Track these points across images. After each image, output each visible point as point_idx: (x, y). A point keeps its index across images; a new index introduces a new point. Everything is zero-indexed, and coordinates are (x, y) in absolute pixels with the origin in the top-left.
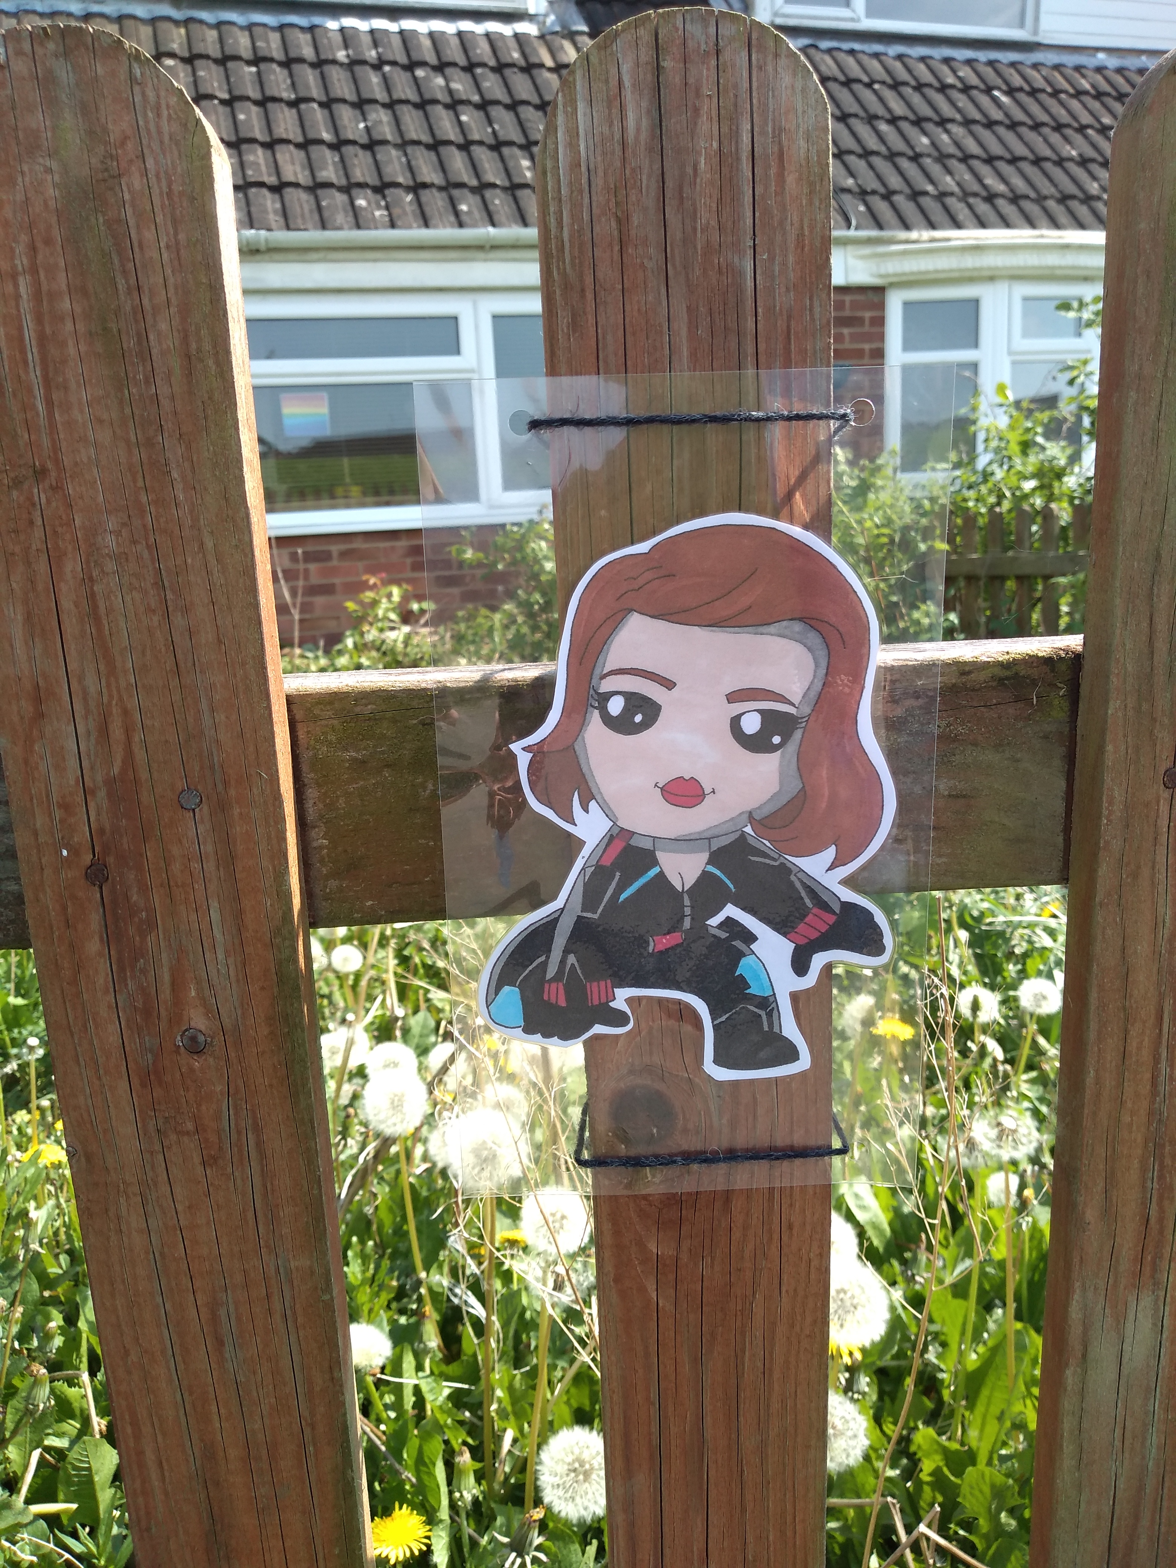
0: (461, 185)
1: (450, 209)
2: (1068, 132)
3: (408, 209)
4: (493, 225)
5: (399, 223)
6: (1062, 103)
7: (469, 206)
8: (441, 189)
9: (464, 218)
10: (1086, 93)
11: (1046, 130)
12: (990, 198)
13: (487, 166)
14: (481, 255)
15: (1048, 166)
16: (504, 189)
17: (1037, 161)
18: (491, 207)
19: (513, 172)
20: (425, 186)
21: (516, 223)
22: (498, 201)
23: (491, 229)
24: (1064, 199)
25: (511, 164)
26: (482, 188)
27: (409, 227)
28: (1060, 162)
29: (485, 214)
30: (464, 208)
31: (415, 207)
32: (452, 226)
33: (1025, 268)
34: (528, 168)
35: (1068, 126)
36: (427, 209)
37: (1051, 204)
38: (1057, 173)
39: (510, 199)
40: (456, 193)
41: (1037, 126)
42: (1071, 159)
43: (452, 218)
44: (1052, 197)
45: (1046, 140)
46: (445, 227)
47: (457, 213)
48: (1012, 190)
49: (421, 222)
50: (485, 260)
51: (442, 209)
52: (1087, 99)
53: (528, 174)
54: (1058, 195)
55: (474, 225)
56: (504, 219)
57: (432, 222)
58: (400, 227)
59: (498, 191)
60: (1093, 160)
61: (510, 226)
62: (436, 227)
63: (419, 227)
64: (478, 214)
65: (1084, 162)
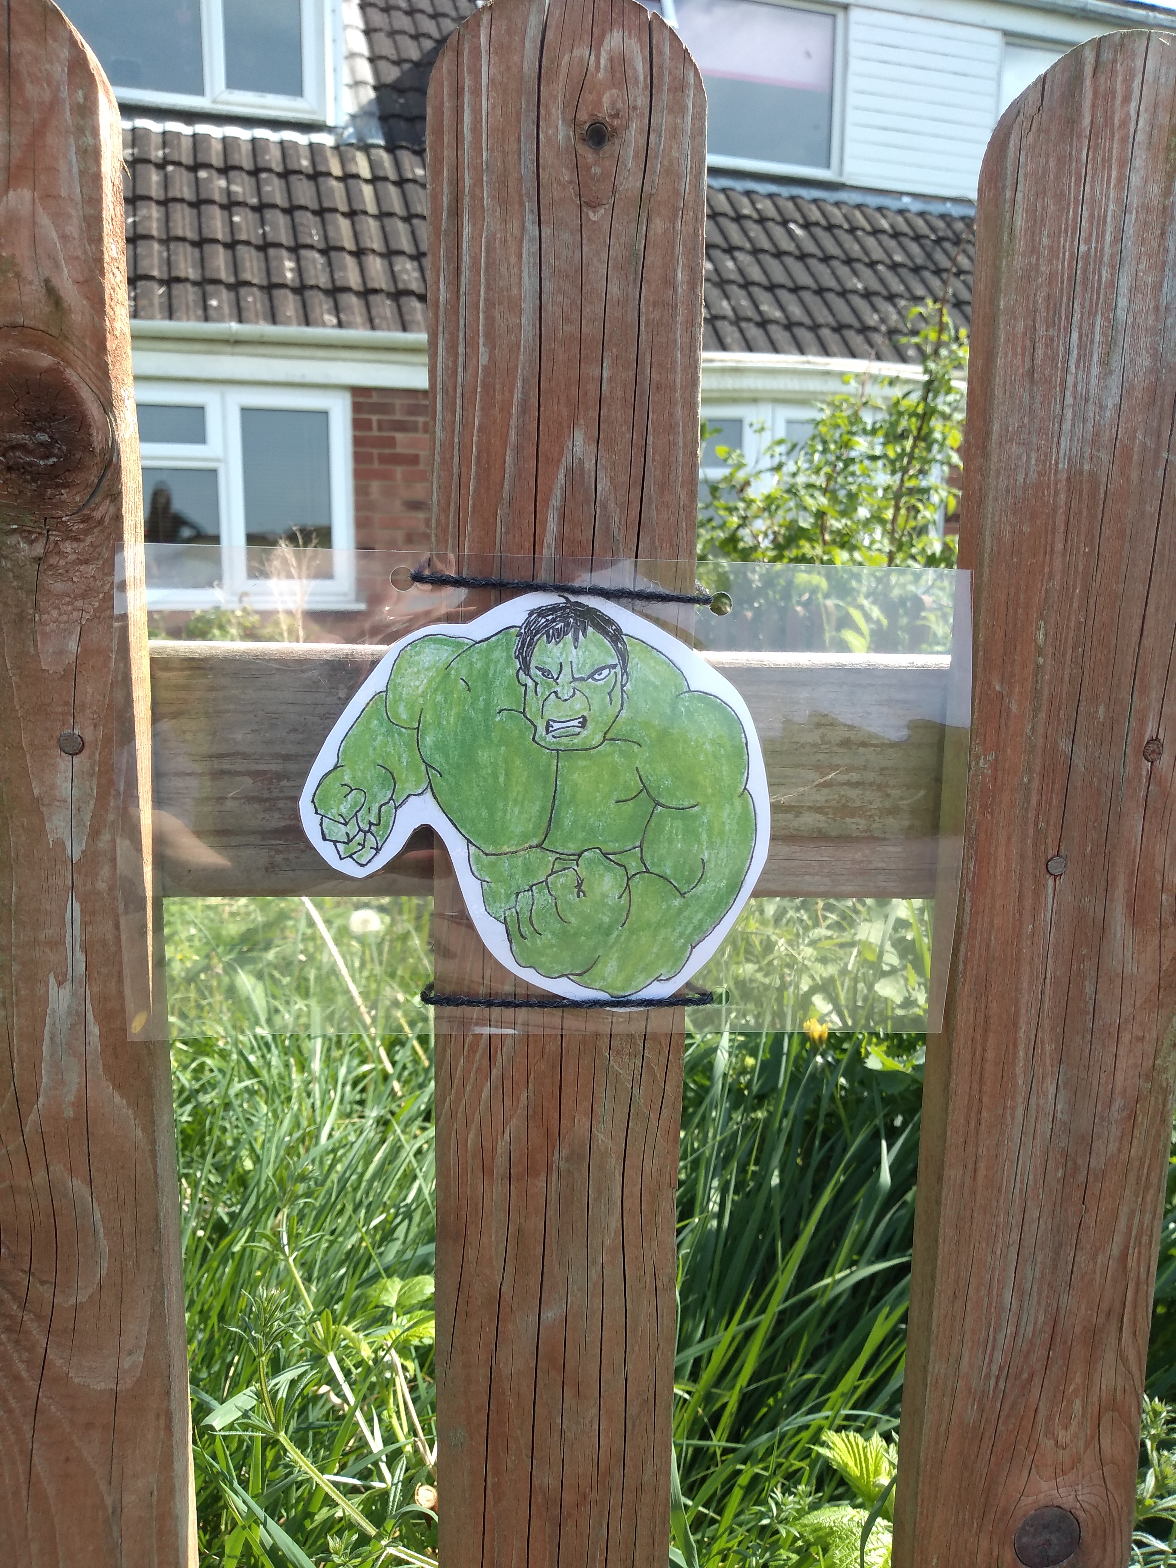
0: (217, 282)
1: (201, 304)
2: (859, 266)
3: (156, 301)
4: (240, 321)
5: (142, 314)
6: (857, 240)
7: (220, 301)
8: (195, 283)
9: (212, 313)
10: (884, 232)
11: (835, 263)
12: (763, 323)
13: (248, 264)
14: (228, 349)
15: (831, 297)
16: (261, 288)
17: (820, 291)
18: (242, 304)
19: (273, 272)
20: (178, 280)
21: (265, 320)
22: (252, 299)
23: (234, 326)
24: (839, 328)
25: (273, 264)
26: (237, 285)
27: (152, 318)
28: (843, 293)
29: (235, 311)
30: (214, 303)
31: (165, 300)
32: (198, 319)
33: (787, 392)
34: (291, 270)
35: (858, 260)
36: (175, 302)
37: (826, 333)
38: (838, 304)
39: (266, 297)
40: (210, 288)
41: (826, 259)
42: (855, 292)
43: (200, 313)
44: (827, 325)
45: (834, 273)
46: (188, 319)
47: (206, 308)
48: (787, 317)
49: (167, 314)
50: (233, 354)
51: (191, 303)
52: (885, 239)
53: (289, 275)
54: (834, 324)
55: (221, 320)
56: (252, 316)
57: (175, 315)
58: (142, 318)
59: (255, 289)
60: (878, 294)
61: (257, 323)
62: (179, 319)
63: (163, 318)
64: (226, 310)
65: (867, 295)
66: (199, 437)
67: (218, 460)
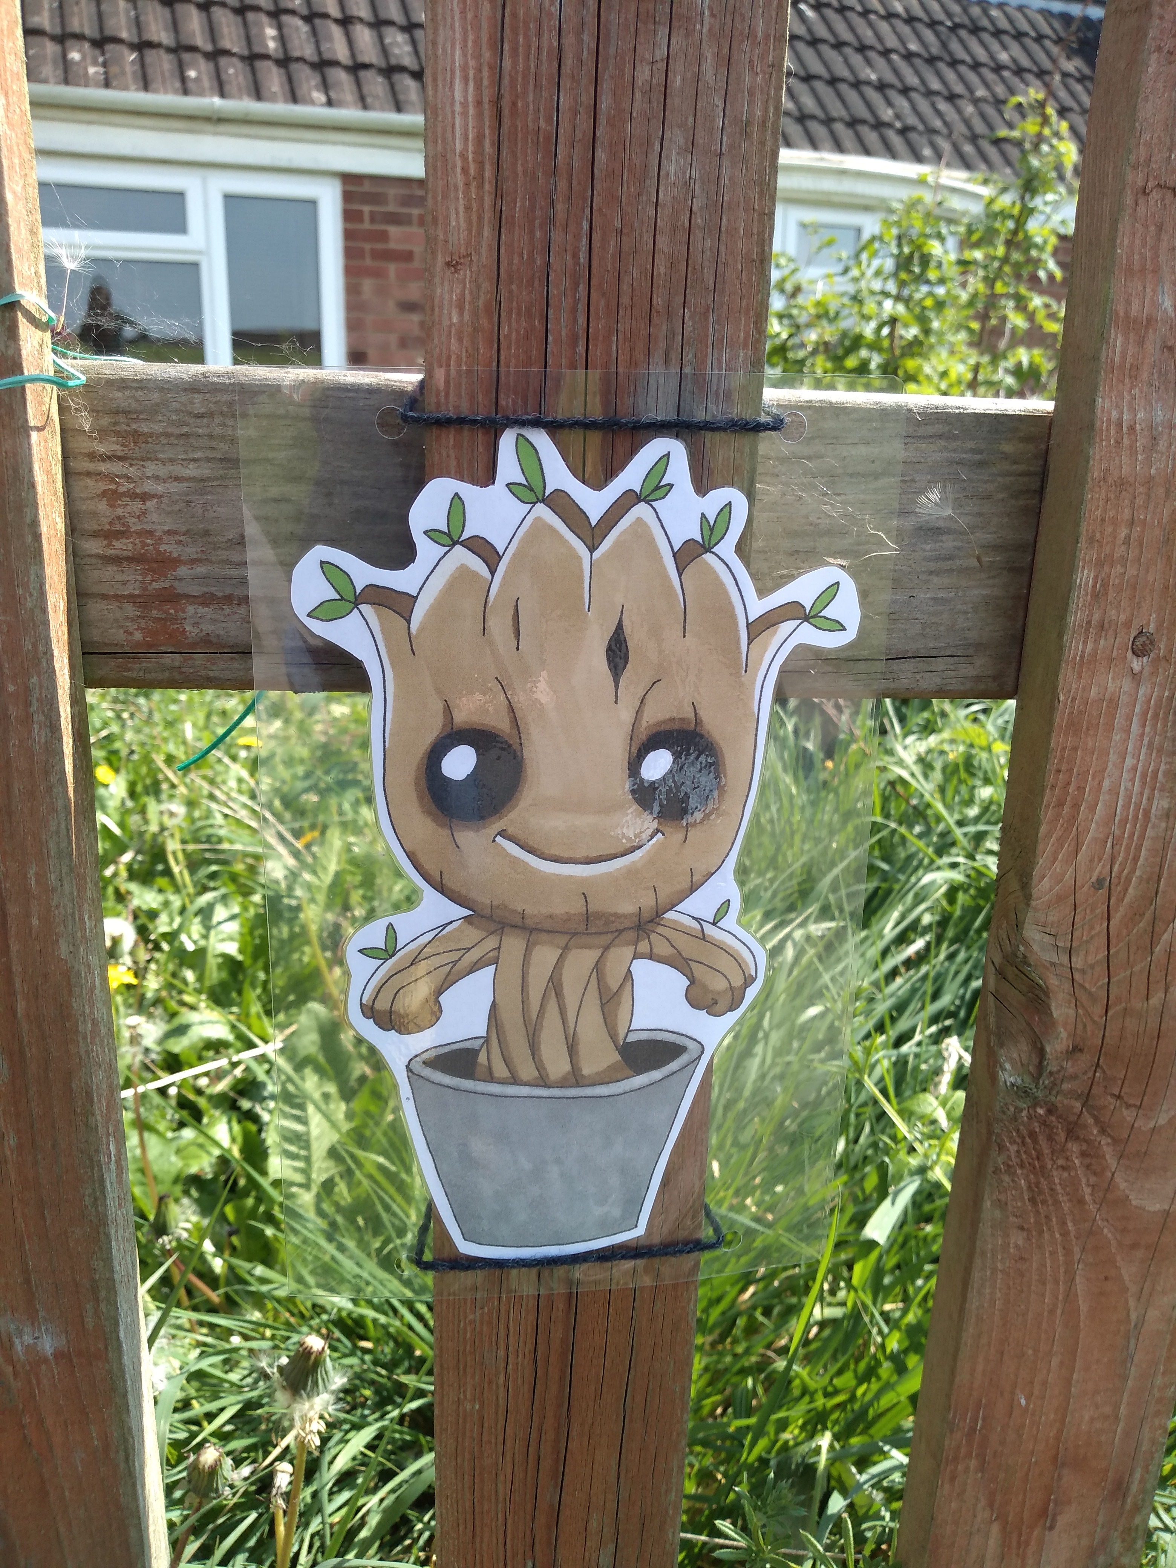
0: (193, 49)
1: (177, 74)
2: (872, 55)
3: (129, 69)
4: (222, 95)
5: (114, 83)
6: (871, 25)
7: (199, 72)
8: (170, 50)
9: (191, 85)
10: (897, 16)
11: (848, 50)
13: (225, 30)
14: (209, 127)
15: (843, 87)
16: (242, 58)
17: (833, 81)
18: (224, 77)
19: (254, 40)
20: (150, 45)
21: (249, 95)
22: (233, 70)
23: (217, 101)
24: (853, 123)
25: (254, 31)
26: (216, 55)
27: (126, 88)
28: (857, 84)
29: (215, 83)
30: (192, 74)
31: (137, 67)
32: (176, 92)
33: (799, 191)
34: (273, 38)
35: (872, 48)
36: (150, 71)
37: (839, 127)
38: (852, 96)
39: (248, 69)
40: (186, 56)
41: (839, 45)
42: (868, 83)
43: (178, 84)
44: (841, 120)
45: (846, 61)
46: (166, 92)
47: (183, 79)
48: (800, 109)
49: (141, 84)
50: (216, 134)
51: (167, 74)
52: (898, 23)
53: (272, 45)
54: (847, 118)
55: (201, 93)
56: (234, 90)
57: (153, 86)
58: (115, 88)
59: (235, 60)
60: (892, 86)
61: (240, 98)
62: (156, 91)
63: (137, 90)
64: (206, 83)
65: (881, 87)
66: (180, 226)
67: (199, 252)
